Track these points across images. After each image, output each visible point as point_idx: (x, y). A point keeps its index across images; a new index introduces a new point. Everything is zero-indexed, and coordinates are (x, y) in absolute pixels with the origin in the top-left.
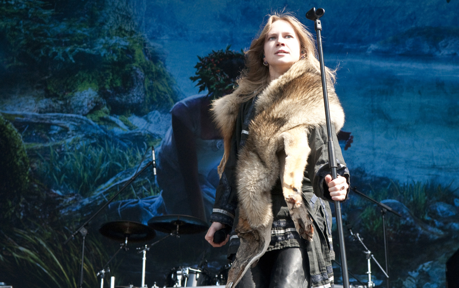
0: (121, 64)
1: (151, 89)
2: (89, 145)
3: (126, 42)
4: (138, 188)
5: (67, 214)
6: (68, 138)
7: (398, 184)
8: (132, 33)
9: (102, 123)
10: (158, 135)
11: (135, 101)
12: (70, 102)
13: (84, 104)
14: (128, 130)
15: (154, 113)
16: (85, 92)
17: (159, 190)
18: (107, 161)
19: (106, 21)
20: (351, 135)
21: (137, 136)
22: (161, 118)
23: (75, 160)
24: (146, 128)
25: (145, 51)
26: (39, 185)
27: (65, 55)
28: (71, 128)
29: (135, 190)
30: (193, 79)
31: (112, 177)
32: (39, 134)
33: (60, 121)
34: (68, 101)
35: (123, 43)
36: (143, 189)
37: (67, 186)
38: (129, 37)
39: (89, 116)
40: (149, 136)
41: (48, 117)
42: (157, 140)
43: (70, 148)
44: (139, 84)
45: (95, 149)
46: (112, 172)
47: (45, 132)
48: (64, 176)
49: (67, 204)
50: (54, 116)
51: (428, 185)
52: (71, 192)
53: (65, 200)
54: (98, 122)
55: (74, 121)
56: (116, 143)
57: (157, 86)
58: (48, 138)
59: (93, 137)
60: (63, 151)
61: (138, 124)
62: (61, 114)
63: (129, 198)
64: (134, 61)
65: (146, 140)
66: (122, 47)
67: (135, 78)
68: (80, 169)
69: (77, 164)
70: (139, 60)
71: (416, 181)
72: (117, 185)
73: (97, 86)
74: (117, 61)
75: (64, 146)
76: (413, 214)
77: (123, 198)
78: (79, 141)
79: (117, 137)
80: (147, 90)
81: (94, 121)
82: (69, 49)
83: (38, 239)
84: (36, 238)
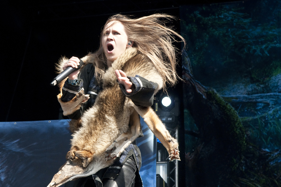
5: (275, 165)
6: (270, 110)
12: (268, 84)
16: (278, 75)
23: (276, 125)
26: (253, 146)
27: (262, 51)
28: (271, 103)
32: (249, 110)
33: (261, 99)
34: (267, 84)
37: (272, 145)
41: (254, 97)
43: (272, 117)
47: (253, 109)
48: (269, 138)
49: (274, 157)
50: (258, 96)
52: (276, 148)
53: (272, 155)
55: (273, 98)
58: (256, 112)
60: (267, 120)
62: (263, 94)
69: (278, 128)
75: (268, 116)
78: (277, 111)
82: (264, 46)
83: (257, 185)
84: (255, 184)
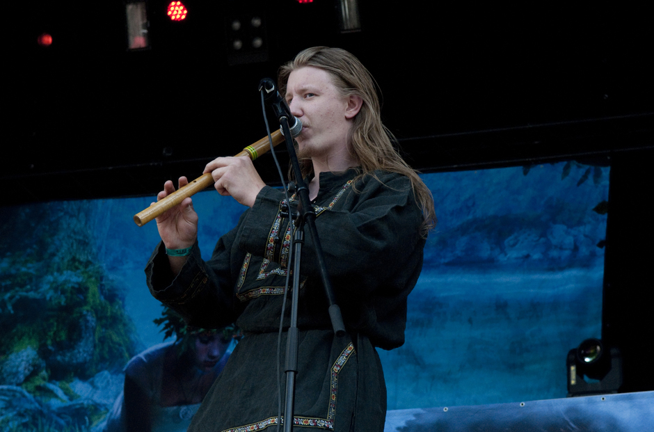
0: (68, 308)
1: (102, 340)
2: (20, 426)
3: (79, 277)
8: (88, 264)
9: (38, 394)
10: (105, 405)
11: (80, 360)
13: (20, 369)
14: (68, 401)
15: (103, 374)
19: (58, 251)
21: (79, 408)
22: (111, 380)
24: (90, 396)
25: (101, 287)
30: (158, 322)
35: (74, 279)
38: (83, 269)
39: (24, 385)
40: (93, 408)
42: (102, 412)
44: (88, 335)
54: (34, 392)
56: (51, 421)
57: (111, 336)
59: (25, 414)
61: (81, 391)
64: (86, 303)
65: (89, 413)
66: (73, 285)
67: (84, 327)
70: (91, 300)
73: (38, 343)
74: (65, 304)
79: (53, 412)
80: (97, 341)
81: (29, 392)
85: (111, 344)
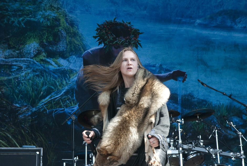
0: (52, 27)
1: (70, 42)
2: (35, 76)
3: (55, 14)
4: (64, 101)
5: (23, 118)
6: (22, 73)
7: (212, 104)
8: (58, 9)
9: (42, 63)
10: (75, 70)
11: (61, 50)
12: (23, 51)
13: (31, 51)
14: (57, 67)
15: (72, 57)
16: (31, 44)
17: (76, 103)
18: (46, 85)
19: (43, 1)
20: (186, 74)
21: (63, 71)
22: (76, 60)
23: (27, 85)
24: (68, 66)
25: (66, 20)
26: (6, 102)
27: (19, 23)
28: (24, 67)
29: (62, 102)
30: (95, 37)
31: (49, 95)
32: (5, 71)
33: (17, 63)
34: (21, 51)
35: (53, 15)
36: (67, 102)
37: (22, 101)
38: (56, 11)
39: (34, 59)
40: (70, 71)
41: (10, 61)
42: (74, 73)
43: (23, 78)
44: (63, 39)
45: (38, 78)
46: (49, 92)
47: (9, 70)
48: (20, 95)
49: (23, 112)
50: (14, 60)
51: (228, 106)
52: (25, 104)
53: (21, 109)
54: (40, 62)
55: (25, 62)
56: (51, 75)
57: (74, 41)
58: (11, 73)
59: (37, 71)
60: (20, 81)
61: (63, 64)
62: (18, 59)
63: (59, 108)
64: (60, 26)
65: (68, 73)
66: (52, 17)
67: (61, 36)
68: (30, 90)
69: (28, 88)
70: (62, 25)
71: (221, 103)
72: (52, 100)
73: (39, 41)
74: (50, 25)
75: (20, 77)
76: (219, 122)
77: (55, 107)
78: (28, 74)
79: (51, 71)
80: (68, 43)
81: (37, 62)
82: (21, 19)
83: (6, 134)
84: (5, 133)
85: (75, 45)
